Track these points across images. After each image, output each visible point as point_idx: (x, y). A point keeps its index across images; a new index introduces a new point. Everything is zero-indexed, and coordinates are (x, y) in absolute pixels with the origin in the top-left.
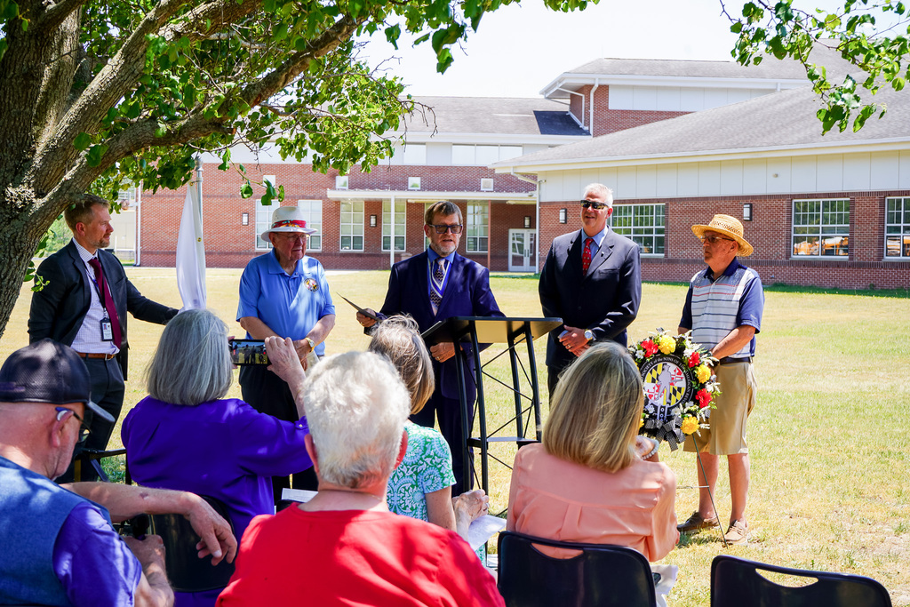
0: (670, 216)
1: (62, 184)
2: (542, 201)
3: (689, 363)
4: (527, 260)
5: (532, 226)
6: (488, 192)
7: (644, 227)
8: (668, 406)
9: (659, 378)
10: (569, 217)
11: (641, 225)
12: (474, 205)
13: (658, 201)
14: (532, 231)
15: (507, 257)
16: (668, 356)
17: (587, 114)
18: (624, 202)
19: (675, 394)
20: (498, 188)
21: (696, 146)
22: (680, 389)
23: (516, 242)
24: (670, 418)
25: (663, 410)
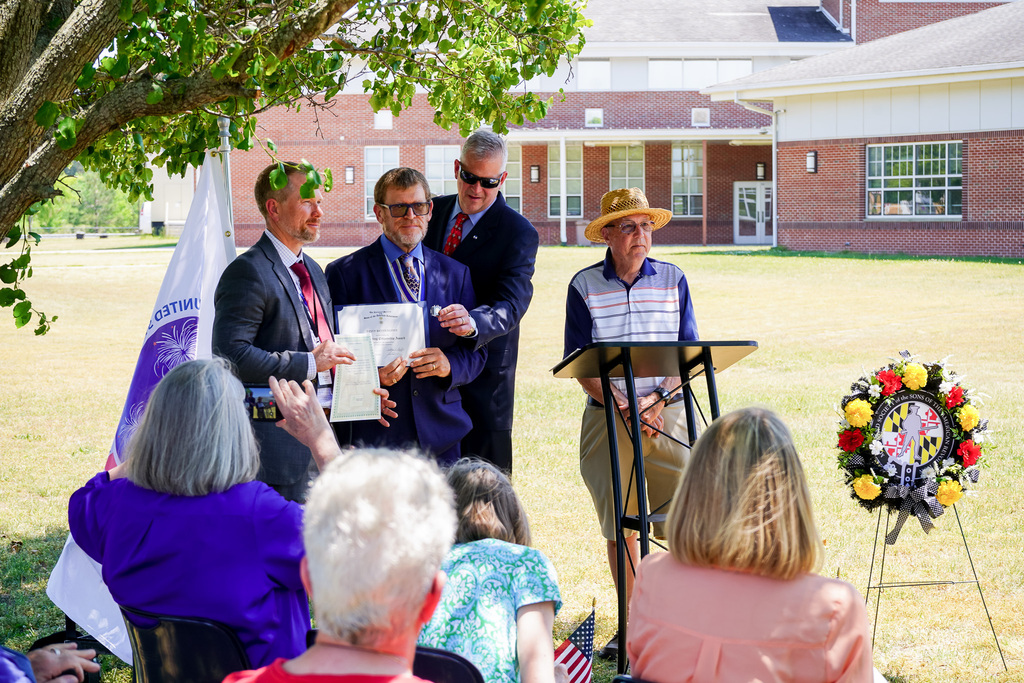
0: (970, 160)
1: (23, 173)
2: (780, 140)
3: (947, 403)
4: (760, 227)
5: (767, 176)
6: (702, 129)
7: (931, 176)
8: (917, 465)
9: (904, 424)
10: (821, 163)
11: (928, 172)
12: (682, 148)
13: (952, 137)
14: (767, 184)
15: (731, 223)
16: (917, 392)
17: (848, 10)
18: (901, 139)
19: (927, 447)
20: (717, 123)
21: (1007, 55)
22: (934, 440)
23: (747, 201)
24: (920, 483)
25: (909, 471)
